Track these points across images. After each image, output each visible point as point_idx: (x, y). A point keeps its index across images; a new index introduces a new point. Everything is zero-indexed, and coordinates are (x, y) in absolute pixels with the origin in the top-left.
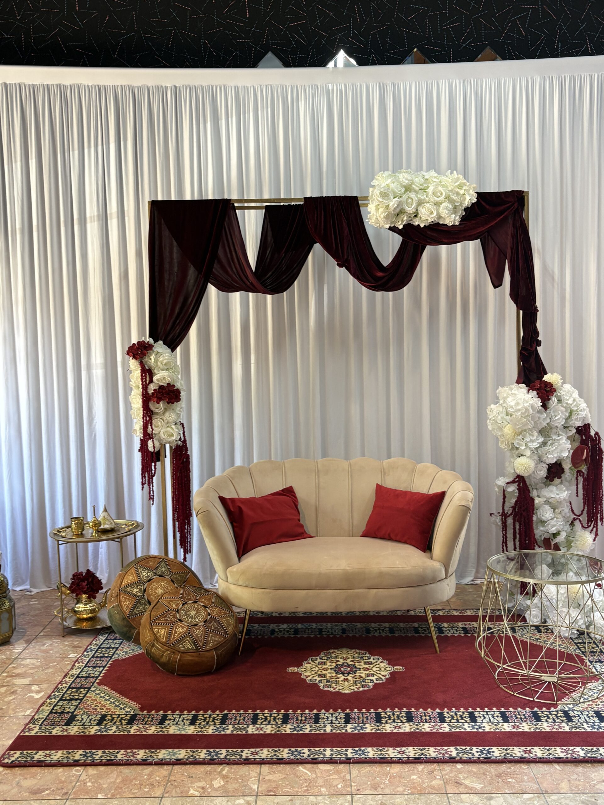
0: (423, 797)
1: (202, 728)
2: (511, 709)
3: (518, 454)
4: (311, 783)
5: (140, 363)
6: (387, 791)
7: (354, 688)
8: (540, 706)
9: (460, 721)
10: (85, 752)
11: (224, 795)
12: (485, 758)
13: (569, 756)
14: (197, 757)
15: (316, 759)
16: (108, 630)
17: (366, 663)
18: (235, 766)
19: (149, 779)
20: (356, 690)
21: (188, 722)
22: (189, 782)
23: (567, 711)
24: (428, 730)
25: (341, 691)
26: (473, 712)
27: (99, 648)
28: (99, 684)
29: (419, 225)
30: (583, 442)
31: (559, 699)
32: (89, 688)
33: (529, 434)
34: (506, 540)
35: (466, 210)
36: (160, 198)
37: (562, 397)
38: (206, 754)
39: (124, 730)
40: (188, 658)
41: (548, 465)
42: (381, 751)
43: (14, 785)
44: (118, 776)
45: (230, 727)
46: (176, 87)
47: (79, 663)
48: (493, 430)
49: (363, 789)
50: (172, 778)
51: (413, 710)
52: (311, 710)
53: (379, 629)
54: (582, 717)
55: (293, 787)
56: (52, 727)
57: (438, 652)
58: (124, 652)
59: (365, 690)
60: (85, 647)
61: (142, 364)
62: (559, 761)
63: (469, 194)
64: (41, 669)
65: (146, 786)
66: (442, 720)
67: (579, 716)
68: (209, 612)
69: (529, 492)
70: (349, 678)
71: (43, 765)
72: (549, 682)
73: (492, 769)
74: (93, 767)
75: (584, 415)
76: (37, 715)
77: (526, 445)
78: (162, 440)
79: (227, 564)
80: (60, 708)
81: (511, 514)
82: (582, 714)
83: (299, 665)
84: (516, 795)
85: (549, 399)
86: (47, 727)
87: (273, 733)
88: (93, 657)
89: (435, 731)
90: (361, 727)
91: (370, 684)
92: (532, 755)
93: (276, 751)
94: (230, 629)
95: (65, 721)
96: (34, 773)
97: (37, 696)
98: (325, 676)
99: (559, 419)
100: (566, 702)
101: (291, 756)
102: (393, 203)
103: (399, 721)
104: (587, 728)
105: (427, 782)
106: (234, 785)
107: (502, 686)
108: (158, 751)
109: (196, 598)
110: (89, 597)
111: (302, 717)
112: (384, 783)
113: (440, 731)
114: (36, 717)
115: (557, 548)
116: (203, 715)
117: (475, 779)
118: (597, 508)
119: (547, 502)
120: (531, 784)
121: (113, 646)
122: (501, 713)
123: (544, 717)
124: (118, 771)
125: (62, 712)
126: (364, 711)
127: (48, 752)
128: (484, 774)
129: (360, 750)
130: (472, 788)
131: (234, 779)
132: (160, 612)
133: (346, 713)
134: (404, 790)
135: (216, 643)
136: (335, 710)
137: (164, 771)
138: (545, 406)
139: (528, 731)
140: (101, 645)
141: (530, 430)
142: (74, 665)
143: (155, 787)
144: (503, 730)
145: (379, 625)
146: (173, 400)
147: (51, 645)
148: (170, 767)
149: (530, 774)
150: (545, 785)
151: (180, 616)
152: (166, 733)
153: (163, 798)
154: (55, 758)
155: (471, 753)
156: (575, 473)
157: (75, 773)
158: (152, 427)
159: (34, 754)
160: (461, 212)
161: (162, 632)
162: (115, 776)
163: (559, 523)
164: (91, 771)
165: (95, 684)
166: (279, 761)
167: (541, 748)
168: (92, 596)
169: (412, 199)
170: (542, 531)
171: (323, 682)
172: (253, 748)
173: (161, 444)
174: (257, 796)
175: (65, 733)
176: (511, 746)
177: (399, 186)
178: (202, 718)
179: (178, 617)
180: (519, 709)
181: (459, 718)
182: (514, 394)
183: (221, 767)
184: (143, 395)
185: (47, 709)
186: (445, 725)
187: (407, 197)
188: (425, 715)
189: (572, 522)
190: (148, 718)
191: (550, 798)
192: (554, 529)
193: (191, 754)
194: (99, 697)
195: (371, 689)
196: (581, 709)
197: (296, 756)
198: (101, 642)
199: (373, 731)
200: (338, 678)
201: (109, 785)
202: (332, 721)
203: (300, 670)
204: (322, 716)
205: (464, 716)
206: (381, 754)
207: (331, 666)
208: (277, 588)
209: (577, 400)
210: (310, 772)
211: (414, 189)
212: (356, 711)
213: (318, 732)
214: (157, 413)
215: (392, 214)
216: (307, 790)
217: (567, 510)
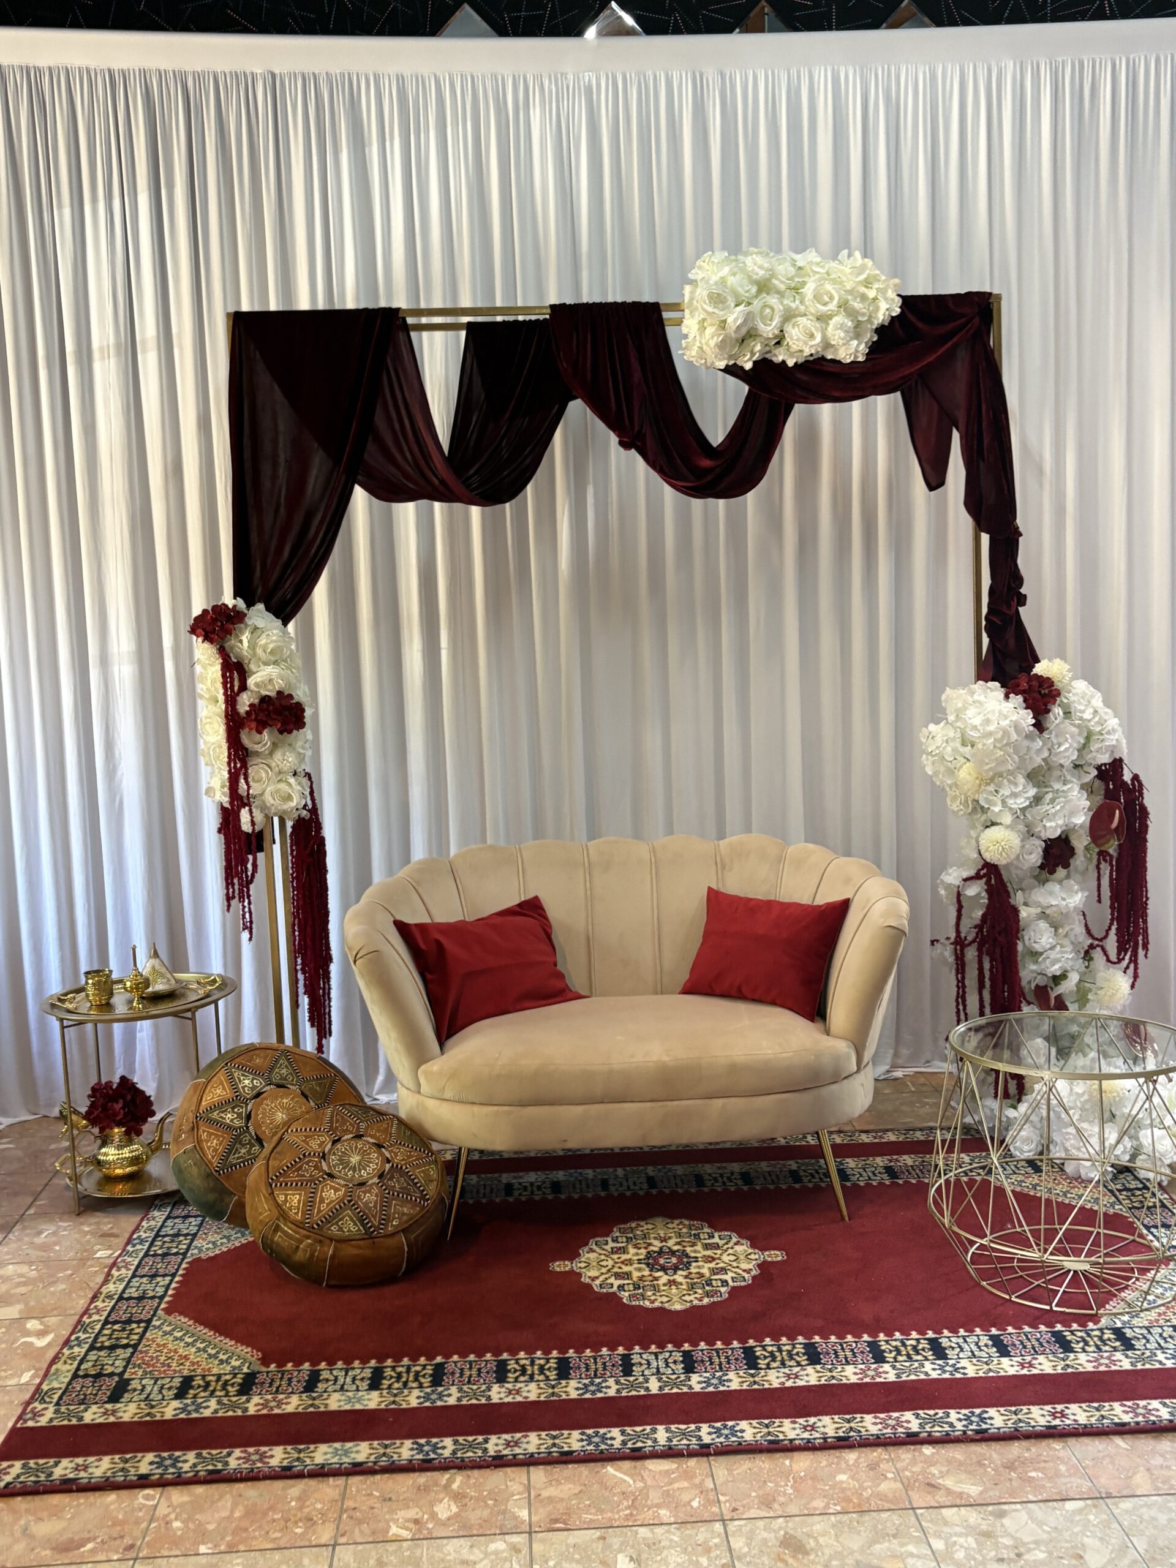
0: (866, 1517)
1: (395, 1395)
2: (1010, 1329)
3: (986, 821)
4: (636, 1501)
5: (219, 649)
6: (793, 1509)
7: (692, 1298)
8: (1066, 1320)
9: (915, 1357)
10: (159, 1456)
11: (461, 1533)
12: (977, 1432)
13: (1140, 1419)
14: (395, 1457)
15: (639, 1449)
16: (173, 1199)
17: (706, 1247)
18: (476, 1473)
19: (301, 1508)
20: (696, 1302)
21: (365, 1385)
22: (386, 1510)
23: (1119, 1329)
24: (854, 1379)
25: (666, 1305)
26: (937, 1339)
27: (157, 1235)
28: (168, 1311)
29: (784, 362)
30: (1109, 795)
31: (1102, 1305)
32: (149, 1321)
33: (1009, 781)
34: (964, 992)
35: (881, 330)
36: (245, 307)
37: (1073, 706)
38: (412, 1449)
39: (233, 1406)
40: (350, 1251)
41: (1045, 841)
42: (767, 1426)
43: (18, 1534)
44: (235, 1505)
45: (454, 1390)
46: (273, 75)
47: (119, 1269)
48: (936, 774)
49: (744, 1507)
50: (349, 1503)
51: (817, 1339)
52: (612, 1349)
53: (722, 1176)
54: (1152, 1339)
55: (601, 1511)
56: (82, 1407)
57: (847, 1219)
58: (209, 1242)
59: (714, 1302)
60: (127, 1235)
61: (223, 652)
62: (1121, 1430)
63: (886, 299)
64: (41, 1286)
65: (296, 1522)
66: (880, 1358)
67: (1145, 1337)
68: (388, 1156)
69: (1009, 896)
70: (679, 1277)
71: (74, 1487)
72: (1075, 1272)
73: (993, 1452)
74: (179, 1487)
75: (1114, 742)
76: (46, 1383)
77: (1004, 802)
78: (269, 808)
79: (420, 1057)
80: (94, 1366)
81: (974, 941)
82: (1150, 1332)
83: (573, 1256)
84: (1050, 1504)
85: (1048, 711)
86: (72, 1408)
87: (542, 1398)
88: (146, 1255)
89: (867, 1380)
90: (720, 1378)
91: (723, 1290)
92: (1068, 1422)
93: (554, 1437)
94: (432, 1189)
95: (108, 1393)
96: (56, 1506)
97: (41, 1343)
98: (628, 1275)
99: (1066, 750)
100: (1115, 1311)
101: (588, 1445)
102: (735, 315)
103: (793, 1363)
104: (1164, 1361)
105: (870, 1487)
106: (478, 1512)
107: (984, 1283)
108: (312, 1447)
109: (358, 1128)
110: (127, 1133)
111: (596, 1362)
112: (785, 1494)
113: (878, 1380)
114: (45, 1387)
115: (1061, 1005)
116: (393, 1368)
117: (963, 1476)
118: (1136, 924)
119: (1043, 915)
120: (1076, 1481)
121: (185, 1232)
122: (992, 1337)
123: (1078, 1342)
124: (234, 1493)
125: (98, 1376)
126: (719, 1345)
127: (80, 1460)
128: (980, 1464)
129: (725, 1427)
130: (961, 1493)
131: (477, 1499)
132: (287, 1161)
133: (684, 1352)
134: (827, 1506)
135: (405, 1218)
136: (661, 1346)
137: (330, 1488)
138: (1039, 726)
139: (1052, 1372)
140: (159, 1230)
141: (1011, 773)
142: (109, 1274)
143: (315, 1523)
144: (1002, 1373)
145: (719, 1168)
146: (291, 726)
147: (54, 1233)
148: (341, 1481)
149: (1069, 1459)
150: (1103, 1480)
151: (329, 1167)
152: (322, 1409)
153: (337, 1548)
154: (98, 1473)
155: (947, 1423)
156: (1095, 857)
157: (143, 1502)
158: (247, 783)
159: (52, 1467)
160: (869, 335)
161: (294, 1200)
162: (229, 1505)
163: (1066, 956)
164: (178, 1496)
165: (159, 1312)
166: (564, 1458)
167: (1084, 1405)
168: (133, 1131)
169: (773, 309)
170: (1033, 971)
171: (626, 1288)
172: (507, 1432)
173: (266, 816)
174: (530, 1533)
175: (112, 1419)
176: (1024, 1405)
177: (746, 281)
178: (393, 1374)
179: (325, 1168)
180: (1027, 1329)
181: (911, 1352)
182: (978, 702)
183: (447, 1476)
184: (226, 716)
185: (65, 1370)
186: (887, 1367)
187: (761, 304)
188: (843, 1349)
189: (1087, 952)
190: (281, 1379)
191: (1117, 1507)
192: (1057, 967)
193: (382, 1451)
194: (171, 1338)
195: (726, 1300)
196: (1146, 1324)
197: (597, 1445)
198: (160, 1224)
199: (745, 1386)
200: (656, 1279)
201: (219, 1524)
202: (658, 1369)
203: (577, 1265)
204: (636, 1359)
205: (920, 1347)
206: (769, 1433)
207: (637, 1254)
208: (523, 1104)
209: (1100, 711)
210: (631, 1476)
211: (775, 287)
212: (703, 1345)
213: (634, 1393)
214: (257, 754)
215: (731, 338)
216: (631, 1514)
217: (1079, 929)
